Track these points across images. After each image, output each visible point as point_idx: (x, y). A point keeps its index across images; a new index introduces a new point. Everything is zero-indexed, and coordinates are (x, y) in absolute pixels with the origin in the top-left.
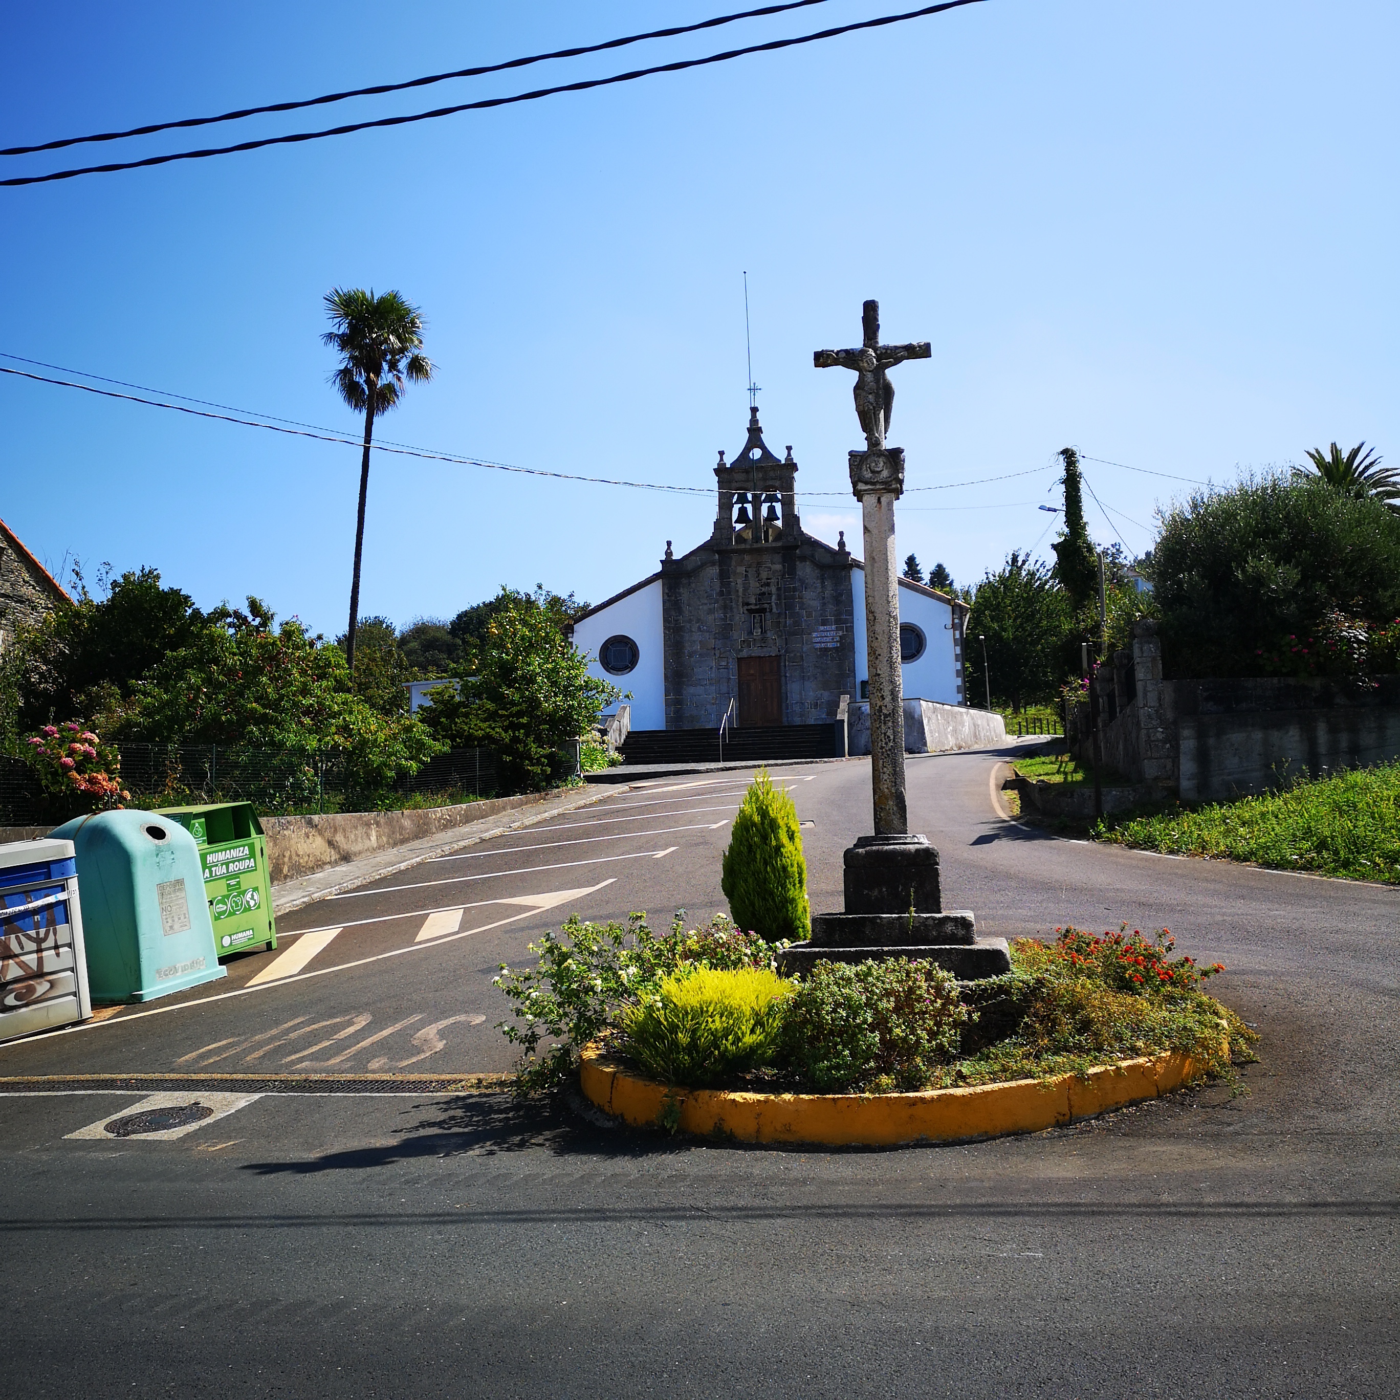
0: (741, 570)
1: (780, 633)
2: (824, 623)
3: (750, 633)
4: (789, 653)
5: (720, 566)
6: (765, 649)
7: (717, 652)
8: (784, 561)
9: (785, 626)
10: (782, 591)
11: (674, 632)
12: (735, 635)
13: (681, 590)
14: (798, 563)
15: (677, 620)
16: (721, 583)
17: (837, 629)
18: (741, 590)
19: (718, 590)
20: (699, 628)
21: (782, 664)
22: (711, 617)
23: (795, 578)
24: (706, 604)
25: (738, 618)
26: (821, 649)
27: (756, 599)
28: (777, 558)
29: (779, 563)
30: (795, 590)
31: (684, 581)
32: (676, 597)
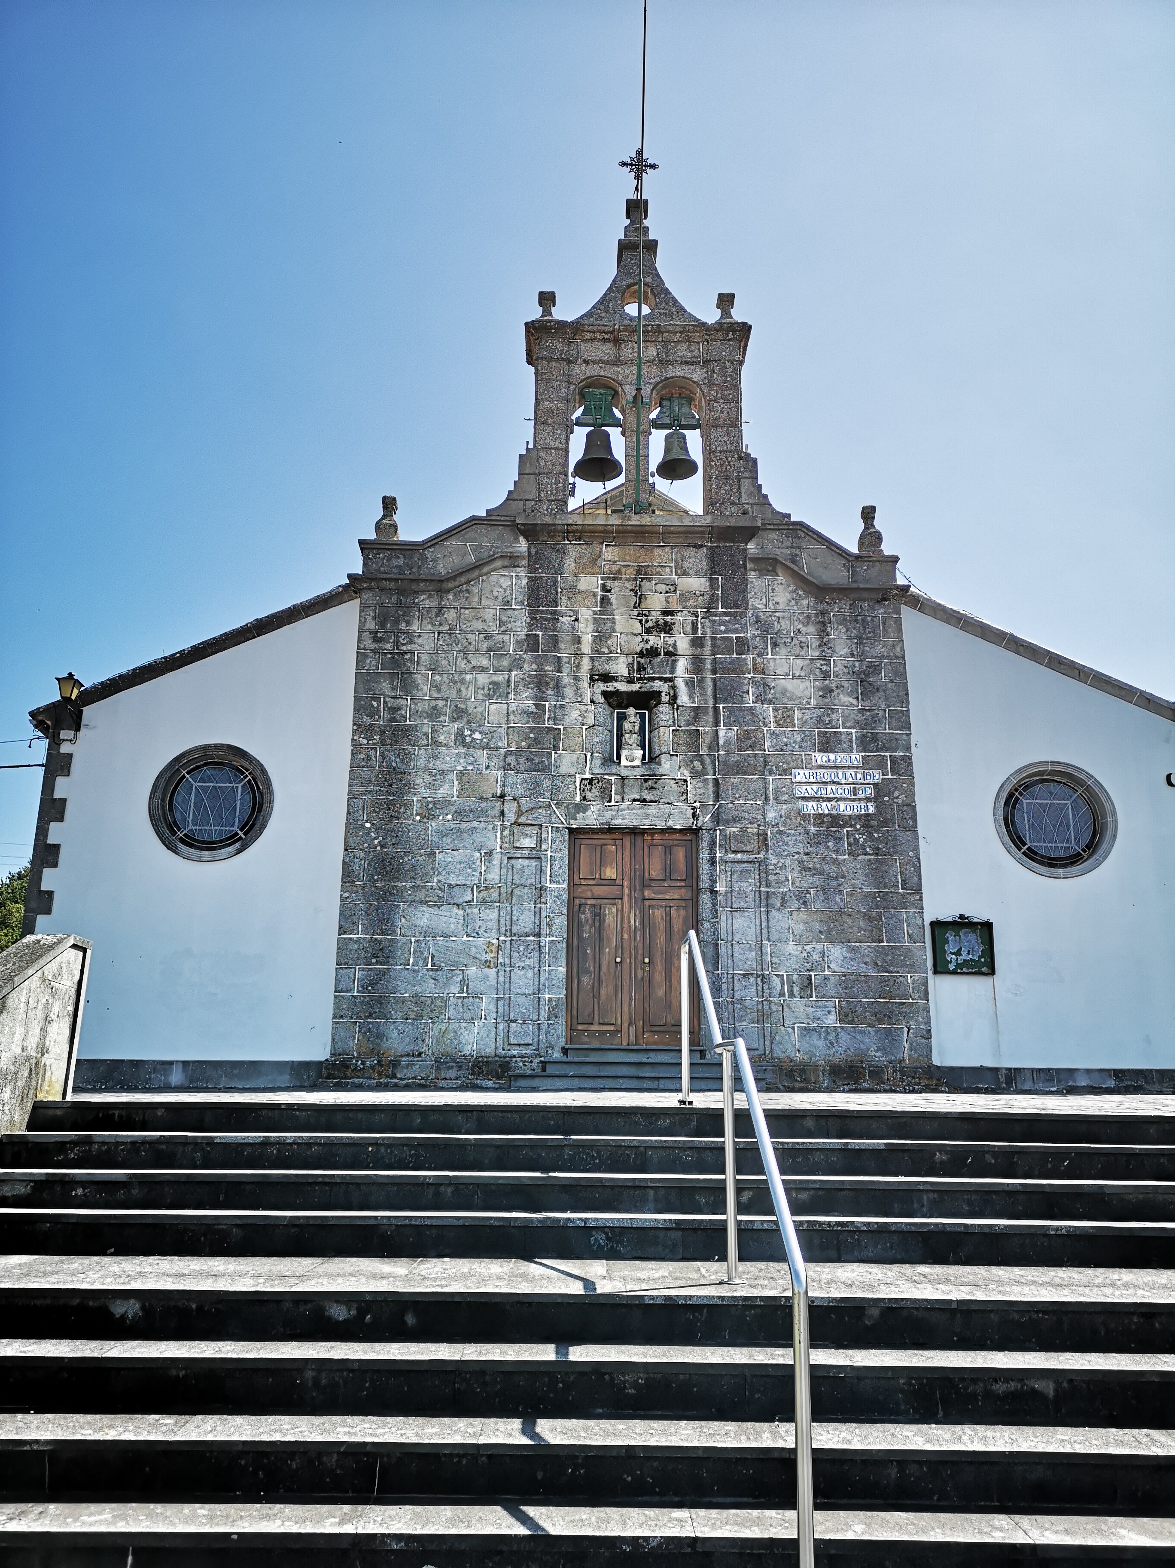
0: (590, 583)
1: (697, 764)
2: (827, 745)
3: (612, 759)
4: (727, 822)
5: (531, 569)
6: (652, 810)
7: (510, 809)
8: (713, 569)
9: (714, 744)
10: (707, 650)
11: (383, 743)
12: (566, 762)
13: (415, 627)
14: (752, 575)
15: (394, 710)
16: (533, 615)
17: (866, 764)
18: (587, 640)
19: (523, 634)
20: (460, 734)
21: (705, 855)
22: (495, 710)
23: (743, 615)
24: (484, 670)
25: (575, 714)
26: (819, 818)
27: (630, 666)
28: (697, 559)
29: (697, 574)
30: (743, 646)
31: (426, 601)
32: (397, 644)
